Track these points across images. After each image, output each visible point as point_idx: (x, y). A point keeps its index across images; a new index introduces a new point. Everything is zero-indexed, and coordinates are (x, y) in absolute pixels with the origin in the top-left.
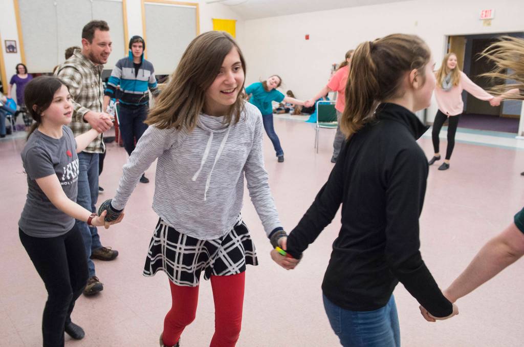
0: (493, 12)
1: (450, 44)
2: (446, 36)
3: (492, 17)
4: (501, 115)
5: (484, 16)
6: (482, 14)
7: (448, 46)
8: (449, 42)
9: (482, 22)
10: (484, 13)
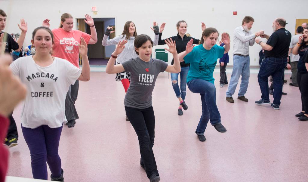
0: (97, 8)
1: (79, 23)
2: (76, 19)
3: (97, 10)
4: (105, 58)
5: (93, 9)
6: (92, 9)
7: (78, 24)
8: (78, 22)
9: (93, 12)
10: (93, 8)
